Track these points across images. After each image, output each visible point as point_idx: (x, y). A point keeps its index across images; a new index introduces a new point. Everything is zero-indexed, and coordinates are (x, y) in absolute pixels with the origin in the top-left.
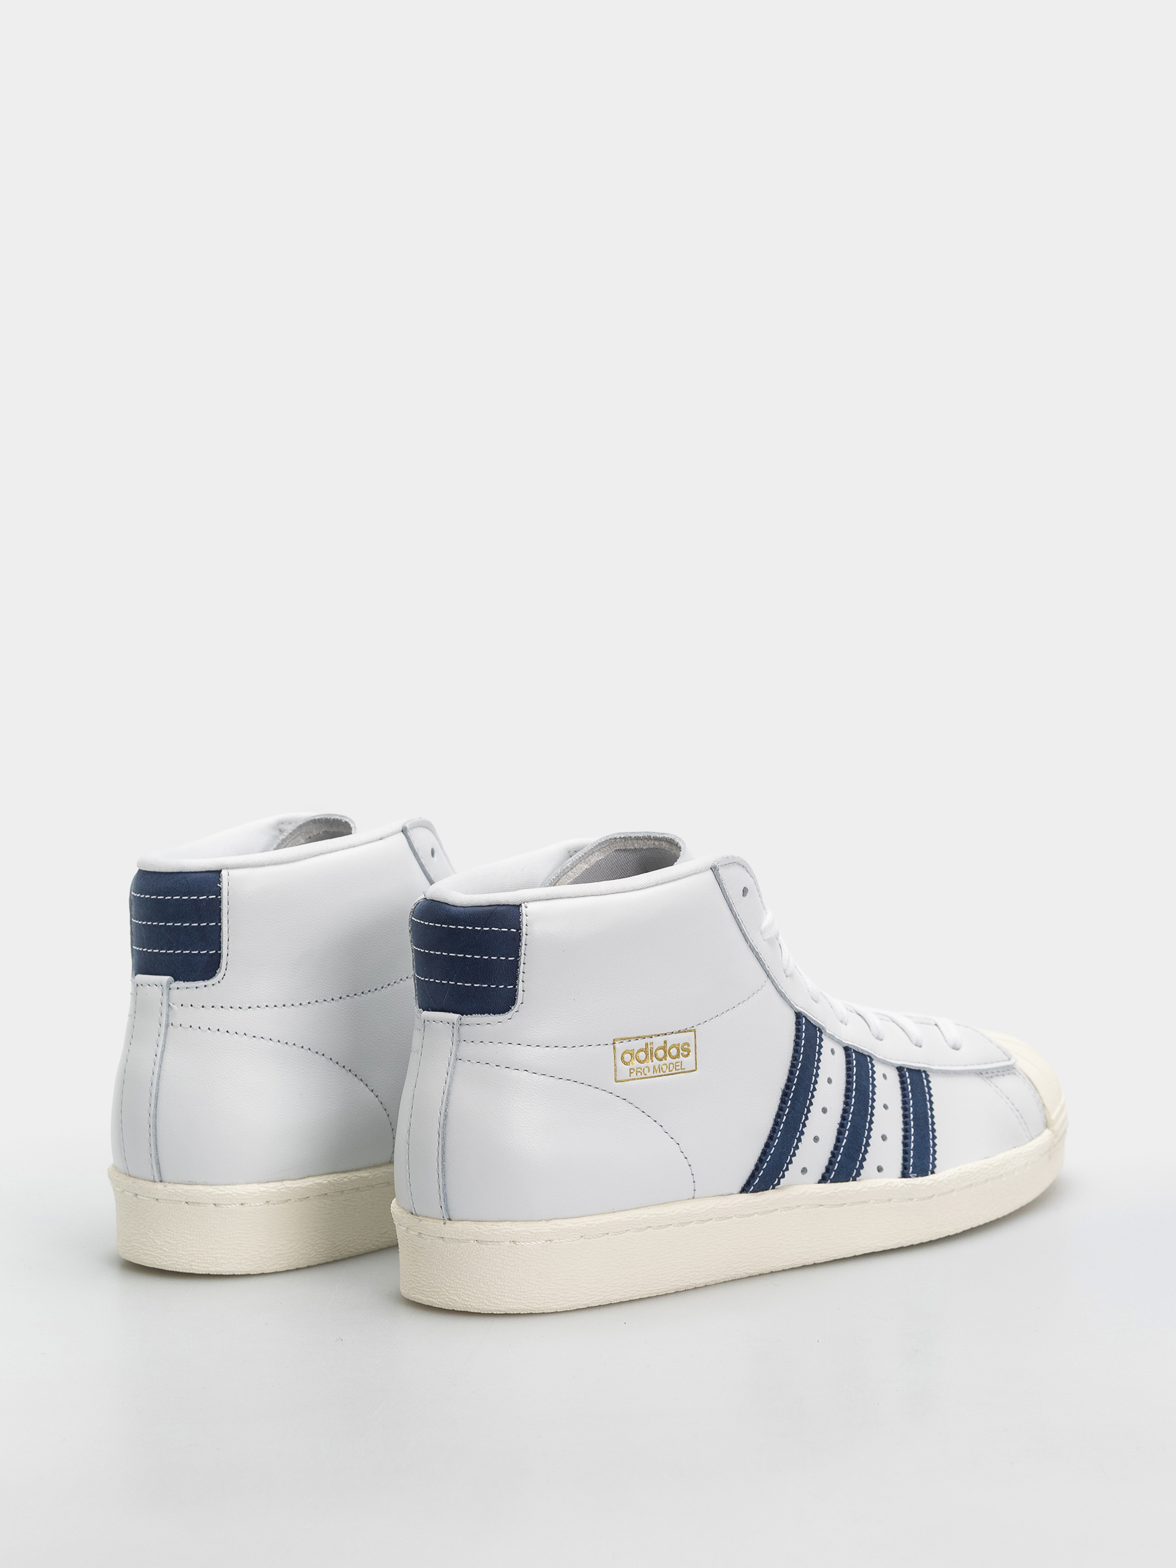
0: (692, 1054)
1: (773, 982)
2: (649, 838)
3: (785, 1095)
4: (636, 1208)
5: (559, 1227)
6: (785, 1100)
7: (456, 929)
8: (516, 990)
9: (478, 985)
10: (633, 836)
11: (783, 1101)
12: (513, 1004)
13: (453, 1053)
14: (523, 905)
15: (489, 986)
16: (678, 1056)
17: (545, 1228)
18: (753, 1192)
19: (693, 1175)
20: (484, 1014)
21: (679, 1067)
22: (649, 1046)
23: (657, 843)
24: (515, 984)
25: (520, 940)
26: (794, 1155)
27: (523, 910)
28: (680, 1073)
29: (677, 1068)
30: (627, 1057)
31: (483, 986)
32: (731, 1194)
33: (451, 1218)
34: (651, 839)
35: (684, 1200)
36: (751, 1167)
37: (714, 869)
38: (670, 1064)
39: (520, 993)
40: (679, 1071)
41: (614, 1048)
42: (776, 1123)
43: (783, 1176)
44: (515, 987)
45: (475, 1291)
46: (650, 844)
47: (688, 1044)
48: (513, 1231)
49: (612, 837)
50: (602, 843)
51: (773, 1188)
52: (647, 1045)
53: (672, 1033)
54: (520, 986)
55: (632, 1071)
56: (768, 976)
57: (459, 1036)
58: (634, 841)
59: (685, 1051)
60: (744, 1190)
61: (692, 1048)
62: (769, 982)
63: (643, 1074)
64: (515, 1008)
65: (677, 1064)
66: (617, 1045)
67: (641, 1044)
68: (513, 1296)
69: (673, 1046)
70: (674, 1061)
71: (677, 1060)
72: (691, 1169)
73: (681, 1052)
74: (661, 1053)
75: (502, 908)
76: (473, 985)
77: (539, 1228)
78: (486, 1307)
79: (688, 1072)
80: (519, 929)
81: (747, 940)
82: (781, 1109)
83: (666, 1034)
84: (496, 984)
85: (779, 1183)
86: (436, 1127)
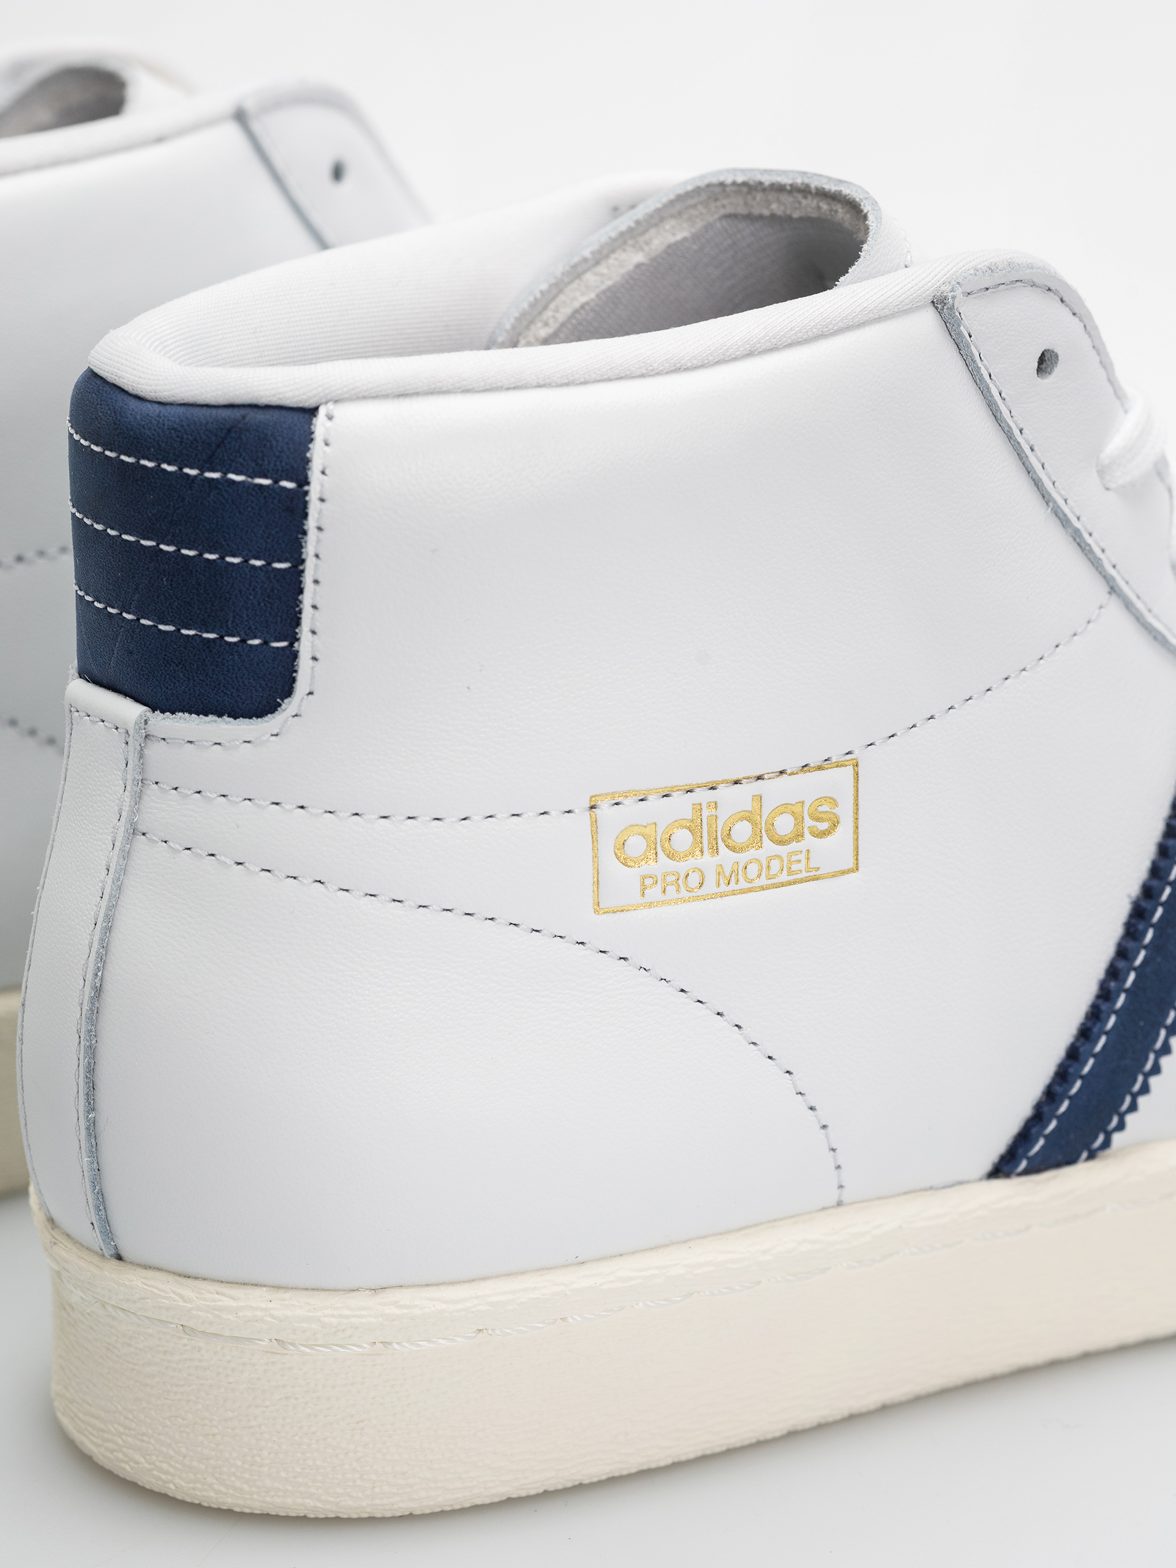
0: (845, 829)
1: (1128, 605)
2: (804, 191)
3: (1139, 914)
4: (651, 1249)
5: (405, 1311)
6: (1136, 930)
7: (137, 466)
8: (295, 655)
9: (192, 632)
10: (767, 180)
11: (1132, 931)
12: (288, 692)
13: (124, 814)
14: (322, 411)
15: (222, 637)
16: (798, 836)
17: (364, 1313)
18: (1027, 1172)
19: (833, 1150)
20: (206, 715)
21: (802, 866)
22: (706, 813)
23: (824, 206)
24: (294, 639)
25: (305, 516)
26: (1156, 1070)
27: (320, 426)
28: (801, 881)
29: (794, 867)
30: (636, 845)
31: (205, 635)
32: (961, 1183)
33: (123, 1254)
34: (810, 192)
35: (810, 1213)
36: (1024, 1110)
37: (940, 304)
38: (770, 859)
39: (304, 664)
40: (799, 876)
41: (595, 823)
42: (1105, 994)
43: (1121, 1126)
44: (291, 645)
45: (184, 1450)
46: (809, 206)
47: (834, 802)
48: (272, 1316)
49: (714, 180)
50: (688, 195)
51: (1092, 1156)
52: (698, 808)
53: (781, 772)
54: (305, 646)
55: (648, 882)
56: (1113, 589)
57: (142, 771)
58: (772, 196)
59: (818, 820)
60: (1002, 1168)
61: (845, 812)
62: (1114, 607)
63: (683, 889)
64: (290, 706)
65: (794, 858)
66: (605, 810)
67: (682, 806)
68: (283, 1474)
69: (784, 808)
70: (783, 850)
71: (794, 846)
72: (827, 1136)
73: (808, 822)
74: (742, 831)
75: (260, 416)
76: (179, 630)
77: (346, 1312)
78: (212, 1494)
79: (835, 875)
80: (303, 481)
81: (1045, 497)
82: (1123, 953)
83: (759, 778)
84: (239, 635)
85: (1106, 1144)
86: (73, 1015)
